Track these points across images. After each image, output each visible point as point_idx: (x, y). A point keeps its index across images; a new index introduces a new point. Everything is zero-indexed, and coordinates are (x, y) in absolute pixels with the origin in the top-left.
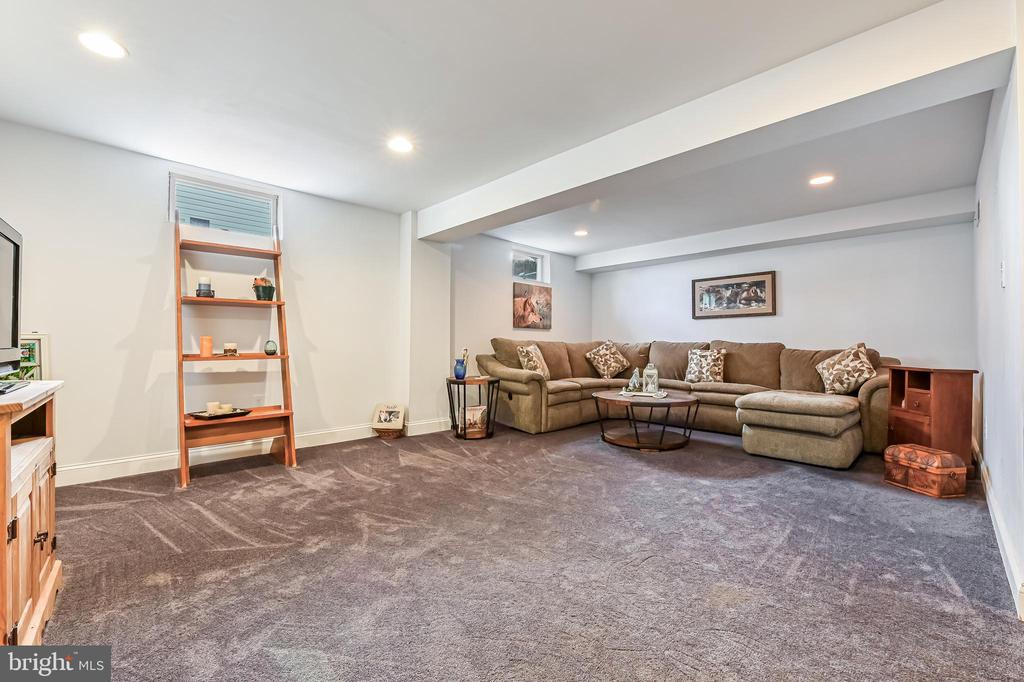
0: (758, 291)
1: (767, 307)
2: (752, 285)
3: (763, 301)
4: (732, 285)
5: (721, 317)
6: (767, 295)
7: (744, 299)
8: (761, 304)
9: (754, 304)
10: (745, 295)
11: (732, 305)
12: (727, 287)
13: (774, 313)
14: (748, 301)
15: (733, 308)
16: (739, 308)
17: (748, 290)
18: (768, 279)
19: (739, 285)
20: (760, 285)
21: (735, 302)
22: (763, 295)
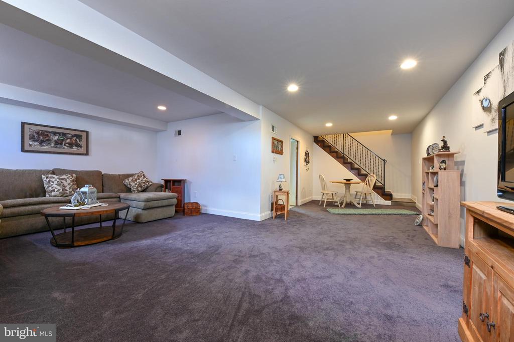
0: (78, 140)
1: (83, 150)
2: (73, 136)
3: (81, 147)
4: (59, 134)
5: (50, 153)
6: (83, 143)
7: (68, 143)
8: (79, 148)
9: (75, 147)
10: (68, 141)
11: (59, 146)
12: (55, 134)
13: (87, 154)
14: (71, 145)
15: (59, 148)
16: (64, 148)
17: (71, 139)
18: (84, 135)
19: (64, 134)
20: (79, 137)
21: (61, 144)
22: (81, 143)
